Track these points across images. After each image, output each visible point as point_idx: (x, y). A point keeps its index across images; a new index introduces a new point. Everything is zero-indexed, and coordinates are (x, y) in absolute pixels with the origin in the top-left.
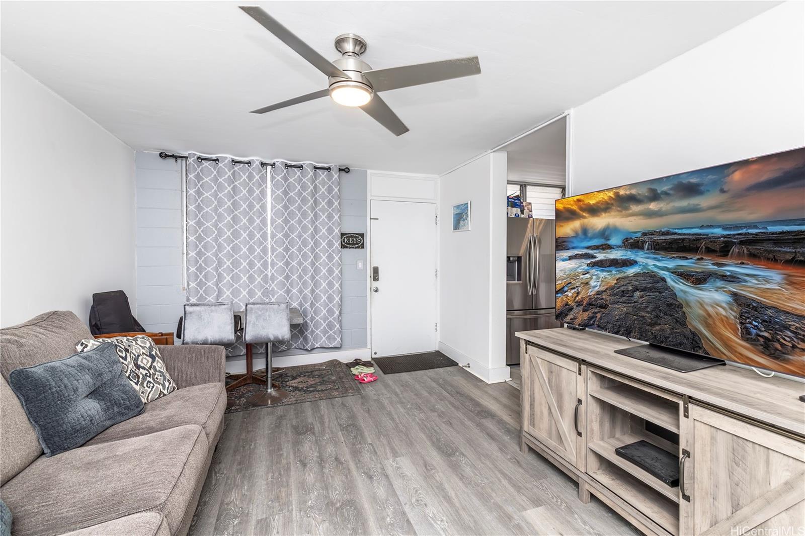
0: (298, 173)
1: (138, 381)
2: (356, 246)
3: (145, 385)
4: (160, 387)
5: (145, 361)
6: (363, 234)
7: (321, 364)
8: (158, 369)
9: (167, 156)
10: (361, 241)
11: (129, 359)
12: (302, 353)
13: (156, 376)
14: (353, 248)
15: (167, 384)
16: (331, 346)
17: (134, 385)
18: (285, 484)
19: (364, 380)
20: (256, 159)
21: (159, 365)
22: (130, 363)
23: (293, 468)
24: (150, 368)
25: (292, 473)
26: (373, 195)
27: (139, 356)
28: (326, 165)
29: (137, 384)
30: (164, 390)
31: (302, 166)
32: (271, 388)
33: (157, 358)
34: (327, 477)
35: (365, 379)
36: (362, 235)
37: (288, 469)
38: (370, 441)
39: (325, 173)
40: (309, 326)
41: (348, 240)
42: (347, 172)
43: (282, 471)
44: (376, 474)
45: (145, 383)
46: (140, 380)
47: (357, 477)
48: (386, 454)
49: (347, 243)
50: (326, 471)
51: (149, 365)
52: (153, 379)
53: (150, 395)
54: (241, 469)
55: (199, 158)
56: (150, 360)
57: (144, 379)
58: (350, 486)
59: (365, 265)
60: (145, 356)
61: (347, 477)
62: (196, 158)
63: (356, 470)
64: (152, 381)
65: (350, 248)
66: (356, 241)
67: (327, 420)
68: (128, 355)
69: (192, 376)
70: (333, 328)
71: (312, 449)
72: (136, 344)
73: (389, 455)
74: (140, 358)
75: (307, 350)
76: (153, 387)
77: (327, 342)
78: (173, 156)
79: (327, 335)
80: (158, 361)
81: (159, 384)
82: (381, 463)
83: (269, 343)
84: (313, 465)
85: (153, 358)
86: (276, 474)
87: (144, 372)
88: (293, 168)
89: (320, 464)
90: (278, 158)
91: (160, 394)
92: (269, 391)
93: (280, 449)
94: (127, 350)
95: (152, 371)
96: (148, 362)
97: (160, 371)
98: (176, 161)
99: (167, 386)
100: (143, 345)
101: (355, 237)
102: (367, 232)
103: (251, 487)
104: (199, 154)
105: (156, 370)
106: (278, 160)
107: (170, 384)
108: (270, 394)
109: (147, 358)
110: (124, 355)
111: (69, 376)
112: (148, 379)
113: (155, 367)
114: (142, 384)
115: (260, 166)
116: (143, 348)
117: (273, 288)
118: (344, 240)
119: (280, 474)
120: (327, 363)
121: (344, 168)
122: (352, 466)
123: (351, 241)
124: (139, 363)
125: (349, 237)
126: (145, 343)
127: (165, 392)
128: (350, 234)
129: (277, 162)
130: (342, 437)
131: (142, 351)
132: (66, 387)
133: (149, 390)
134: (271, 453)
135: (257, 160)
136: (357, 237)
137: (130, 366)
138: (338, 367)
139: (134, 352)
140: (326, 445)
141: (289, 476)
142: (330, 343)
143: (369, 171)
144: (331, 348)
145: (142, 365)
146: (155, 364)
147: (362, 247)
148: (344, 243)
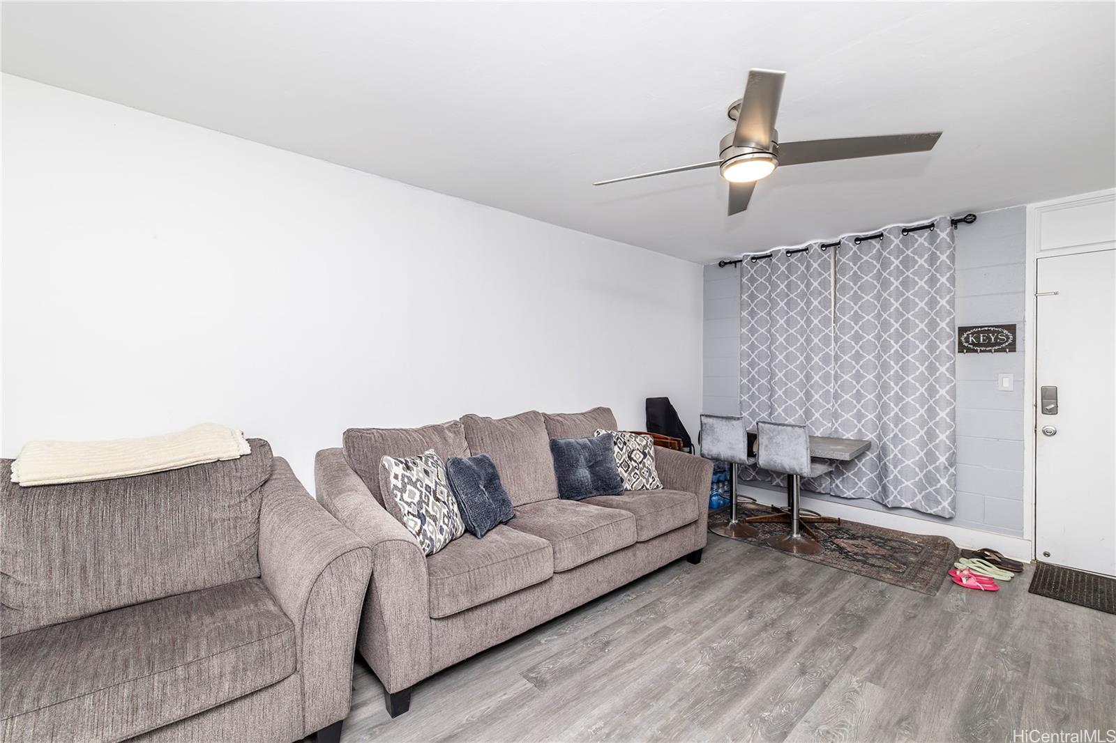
0: (878, 246)
1: (627, 470)
2: (996, 348)
3: (632, 475)
4: (644, 481)
5: (638, 456)
6: (1014, 326)
7: (915, 537)
8: (647, 465)
9: (726, 263)
10: (1008, 338)
11: (624, 450)
12: (879, 509)
13: (643, 471)
14: (990, 351)
15: (651, 480)
16: (929, 511)
17: (623, 472)
18: (715, 618)
19: (961, 581)
20: (815, 242)
21: (648, 462)
22: (625, 454)
23: (736, 612)
24: (640, 463)
25: (731, 615)
26: (1042, 249)
27: (633, 450)
28: (926, 222)
29: (626, 472)
30: (647, 484)
31: (882, 235)
32: (797, 533)
33: (648, 456)
34: (758, 640)
35: (964, 580)
36: (1012, 328)
37: (731, 610)
38: (858, 644)
39: (926, 234)
40: (889, 470)
41: (978, 338)
42: (972, 222)
43: (725, 608)
44: (815, 674)
45: (633, 473)
46: (630, 470)
47: (788, 661)
48: (860, 669)
49: (973, 344)
50: (764, 635)
51: (640, 460)
52: (640, 472)
53: (634, 485)
54: (697, 587)
55: (753, 258)
56: (642, 456)
57: (633, 470)
58: (768, 663)
59: (1019, 381)
60: (638, 452)
61: (777, 653)
62: (749, 259)
63: (795, 656)
64: (638, 473)
65: (981, 351)
66: (996, 338)
67: (834, 597)
68: (625, 447)
69: (674, 481)
70: (934, 483)
71: (775, 610)
72: (635, 440)
73: (865, 672)
74: (635, 452)
75: (885, 506)
76: (638, 479)
77: (923, 504)
78: (730, 263)
79: (924, 493)
80: (648, 459)
81: (644, 478)
82: (837, 672)
83: (795, 476)
84: (757, 623)
85: (645, 455)
86: (718, 607)
87: (635, 464)
88: (870, 240)
89: (766, 625)
90: (842, 233)
91: (643, 487)
92: (795, 536)
93: (745, 592)
94: (625, 443)
95: (641, 466)
96: (640, 457)
97: (647, 468)
98: (736, 266)
99: (650, 482)
100: (640, 443)
101: (993, 332)
102: (1024, 321)
103: (689, 603)
104: (752, 254)
105: (644, 466)
106: (843, 236)
107: (654, 481)
108: (795, 539)
109: (640, 454)
110: (621, 447)
111: (576, 449)
112: (636, 471)
113: (644, 463)
114: (630, 474)
115: (819, 250)
116: (639, 445)
117: (836, 410)
118: (967, 339)
119: (720, 609)
120: (925, 538)
121: (962, 217)
122: (797, 650)
123: (984, 340)
124: (633, 456)
125: (978, 332)
126: (642, 441)
127: (648, 487)
128: (981, 327)
129: (843, 238)
130: (827, 620)
131: (637, 446)
132: (572, 456)
133: (635, 480)
134: (733, 591)
135: (815, 244)
136: (998, 332)
137: (624, 457)
138: (941, 548)
139: (630, 446)
140: (796, 616)
141: (725, 616)
142: (929, 507)
143: (1030, 207)
144: (930, 515)
145: (635, 458)
146: (645, 460)
147: (1012, 348)
148: (966, 344)
